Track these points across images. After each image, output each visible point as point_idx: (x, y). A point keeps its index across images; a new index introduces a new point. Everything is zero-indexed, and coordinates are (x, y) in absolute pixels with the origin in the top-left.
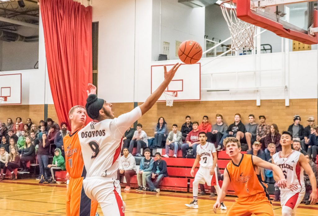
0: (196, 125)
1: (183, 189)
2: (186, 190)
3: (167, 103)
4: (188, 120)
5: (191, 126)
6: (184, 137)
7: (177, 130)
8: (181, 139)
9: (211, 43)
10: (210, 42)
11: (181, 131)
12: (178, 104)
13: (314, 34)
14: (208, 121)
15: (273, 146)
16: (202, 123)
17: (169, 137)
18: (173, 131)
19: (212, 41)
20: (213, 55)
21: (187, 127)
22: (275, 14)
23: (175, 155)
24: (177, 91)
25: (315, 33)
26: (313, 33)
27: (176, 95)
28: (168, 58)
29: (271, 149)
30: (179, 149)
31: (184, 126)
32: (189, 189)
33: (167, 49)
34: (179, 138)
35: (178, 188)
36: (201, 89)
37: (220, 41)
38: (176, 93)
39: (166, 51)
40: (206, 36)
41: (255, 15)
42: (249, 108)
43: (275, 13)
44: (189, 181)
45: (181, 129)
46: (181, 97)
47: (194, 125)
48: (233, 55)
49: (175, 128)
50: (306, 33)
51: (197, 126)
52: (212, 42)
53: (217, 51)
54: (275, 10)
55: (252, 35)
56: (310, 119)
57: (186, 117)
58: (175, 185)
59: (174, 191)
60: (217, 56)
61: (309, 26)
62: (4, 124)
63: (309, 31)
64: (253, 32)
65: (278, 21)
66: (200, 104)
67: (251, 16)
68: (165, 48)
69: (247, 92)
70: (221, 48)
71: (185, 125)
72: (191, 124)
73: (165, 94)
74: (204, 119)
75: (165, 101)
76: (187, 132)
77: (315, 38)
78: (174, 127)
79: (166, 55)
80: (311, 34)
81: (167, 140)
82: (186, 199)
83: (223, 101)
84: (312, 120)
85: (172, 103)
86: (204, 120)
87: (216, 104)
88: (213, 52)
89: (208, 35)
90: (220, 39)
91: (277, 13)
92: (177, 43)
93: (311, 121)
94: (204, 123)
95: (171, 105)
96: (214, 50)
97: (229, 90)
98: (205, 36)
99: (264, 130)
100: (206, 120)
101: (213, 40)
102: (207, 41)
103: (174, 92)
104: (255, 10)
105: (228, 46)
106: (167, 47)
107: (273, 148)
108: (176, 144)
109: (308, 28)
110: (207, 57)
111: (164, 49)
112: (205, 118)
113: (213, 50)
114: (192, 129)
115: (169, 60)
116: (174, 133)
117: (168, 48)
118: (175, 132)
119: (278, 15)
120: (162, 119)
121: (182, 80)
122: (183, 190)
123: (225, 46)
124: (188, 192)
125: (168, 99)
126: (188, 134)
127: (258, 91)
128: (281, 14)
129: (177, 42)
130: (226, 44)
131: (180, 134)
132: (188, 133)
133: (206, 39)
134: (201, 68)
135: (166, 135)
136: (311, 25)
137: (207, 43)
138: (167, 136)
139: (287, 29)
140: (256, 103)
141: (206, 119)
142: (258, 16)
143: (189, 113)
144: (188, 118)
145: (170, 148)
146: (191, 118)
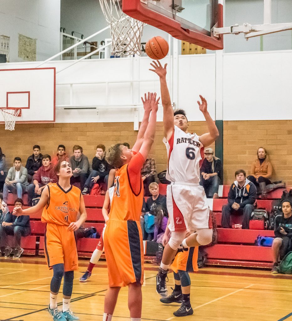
0: (47, 160)
1: (29, 251)
2: (33, 252)
3: (6, 125)
4: (36, 152)
5: (40, 161)
6: (29, 175)
7: (20, 166)
8: (25, 178)
9: (69, 39)
10: (69, 37)
11: (26, 167)
12: (22, 127)
13: (218, 37)
14: (65, 153)
15: (156, 187)
16: (56, 155)
17: (9, 176)
18: (14, 167)
19: (70, 36)
20: (72, 56)
21: (35, 162)
22: (171, 8)
24: (20, 109)
25: (219, 35)
26: (217, 35)
27: (19, 114)
28: (7, 60)
29: (153, 191)
30: (24, 193)
31: (31, 160)
32: (38, 252)
33: (6, 46)
34: (23, 177)
36: (56, 106)
37: (82, 37)
38: (19, 111)
39: (5, 48)
40: (63, 29)
41: (146, 10)
42: (123, 133)
43: (170, 6)
44: (38, 240)
45: (26, 163)
46: (27, 117)
47: (44, 160)
48: (101, 58)
49: (19, 163)
50: (209, 34)
51: (49, 161)
52: (71, 38)
53: (77, 51)
54: (171, 3)
55: (140, 36)
56: (208, 151)
57: (34, 148)
60: (78, 59)
61: (213, 25)
63: (213, 32)
64: (141, 31)
65: (174, 18)
66: (53, 127)
67: (141, 11)
68: (4, 45)
69: (121, 111)
70: (84, 47)
71: (31, 158)
72: (40, 157)
73: (3, 112)
74: (60, 150)
75: (4, 122)
76: (34, 169)
77: (220, 41)
78: (16, 161)
79: (5, 55)
80: (214, 36)
81: (7, 180)
82: (34, 265)
83: (87, 123)
84: (210, 152)
85: (14, 127)
86: (59, 152)
87: (77, 128)
88: (73, 52)
89: (65, 27)
90: (82, 34)
91: (173, 7)
92: (21, 38)
93: (209, 154)
94: (59, 155)
95: (12, 128)
96: (74, 49)
97: (95, 108)
98: (61, 28)
99: (147, 167)
100: (63, 152)
101: (73, 35)
102: (64, 36)
103: (17, 109)
104: (146, 3)
105: (92, 44)
106: (6, 42)
107: (156, 189)
108: (19, 185)
109: (211, 28)
110: (64, 59)
111: (2, 45)
112: (61, 148)
113: (72, 50)
114: (41, 165)
115: (9, 62)
116: (16, 171)
117: (8, 44)
118: (18, 169)
119: (174, 11)
121: (29, 92)
122: (29, 253)
123: (89, 43)
124: (37, 255)
125: (8, 120)
126: (36, 172)
127: (135, 109)
128: (178, 9)
129: (20, 35)
130: (90, 42)
131: (25, 170)
132: (36, 170)
133: (63, 34)
134: (56, 75)
135: (4, 173)
136: (214, 24)
137: (63, 38)
138: (6, 174)
139: (186, 28)
140: (133, 126)
141: (62, 150)
142: (150, 11)
143: (38, 142)
144: (36, 149)
145: (9, 191)
146: (41, 148)
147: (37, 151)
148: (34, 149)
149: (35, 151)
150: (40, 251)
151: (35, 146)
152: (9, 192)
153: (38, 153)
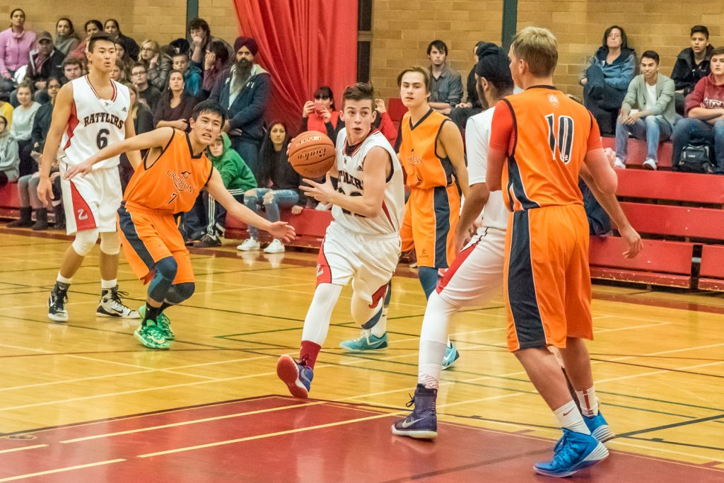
1: (674, 277)
2: (685, 282)
4: (698, 43)
5: (706, 64)
7: (656, 73)
18: (642, 76)
21: (696, 66)
23: (651, 162)
30: (664, 139)
32: (697, 282)
35: (657, 275)
44: (697, 252)
47: (715, 61)
49: (651, 64)
58: (649, 263)
59: (643, 287)
62: (48, 34)
81: (625, 106)
82: (686, 312)
108: (651, 120)
114: (709, 71)
116: (647, 85)
118: (651, 80)
120: (615, 31)
122: (676, 282)
124: (694, 290)
131: (668, 84)
143: (704, 17)
144: (698, 35)
145: (630, 133)
146: (709, 33)
147: (701, 39)
148: (692, 34)
149: (695, 39)
150: (701, 280)
151: (695, 27)
152: (630, 137)
153: (702, 44)
